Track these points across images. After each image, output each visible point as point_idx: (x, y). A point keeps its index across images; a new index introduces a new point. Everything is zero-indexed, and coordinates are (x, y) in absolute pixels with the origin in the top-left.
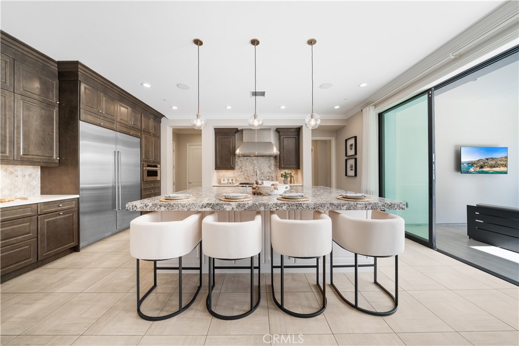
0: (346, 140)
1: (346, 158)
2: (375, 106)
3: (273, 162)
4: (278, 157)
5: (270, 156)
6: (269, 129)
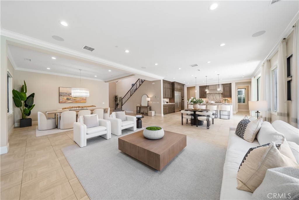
3: (221, 95)
4: (223, 93)
5: (220, 93)
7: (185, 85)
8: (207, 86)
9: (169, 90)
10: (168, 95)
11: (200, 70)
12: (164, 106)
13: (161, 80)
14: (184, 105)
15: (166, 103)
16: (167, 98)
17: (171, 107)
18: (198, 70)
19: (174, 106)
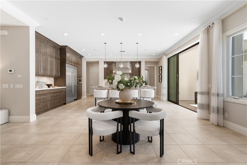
0: (159, 67)
1: (159, 74)
2: (166, 56)
3: (129, 76)
4: (131, 74)
5: (127, 74)
6: (127, 62)
7: (83, 58)
8: (113, 62)
9: (54, 60)
10: (51, 70)
11: (124, 19)
12: (38, 94)
13: (28, 27)
14: (81, 89)
15: (46, 88)
16: (50, 76)
17: (57, 96)
18: (120, 18)
19: (64, 91)
